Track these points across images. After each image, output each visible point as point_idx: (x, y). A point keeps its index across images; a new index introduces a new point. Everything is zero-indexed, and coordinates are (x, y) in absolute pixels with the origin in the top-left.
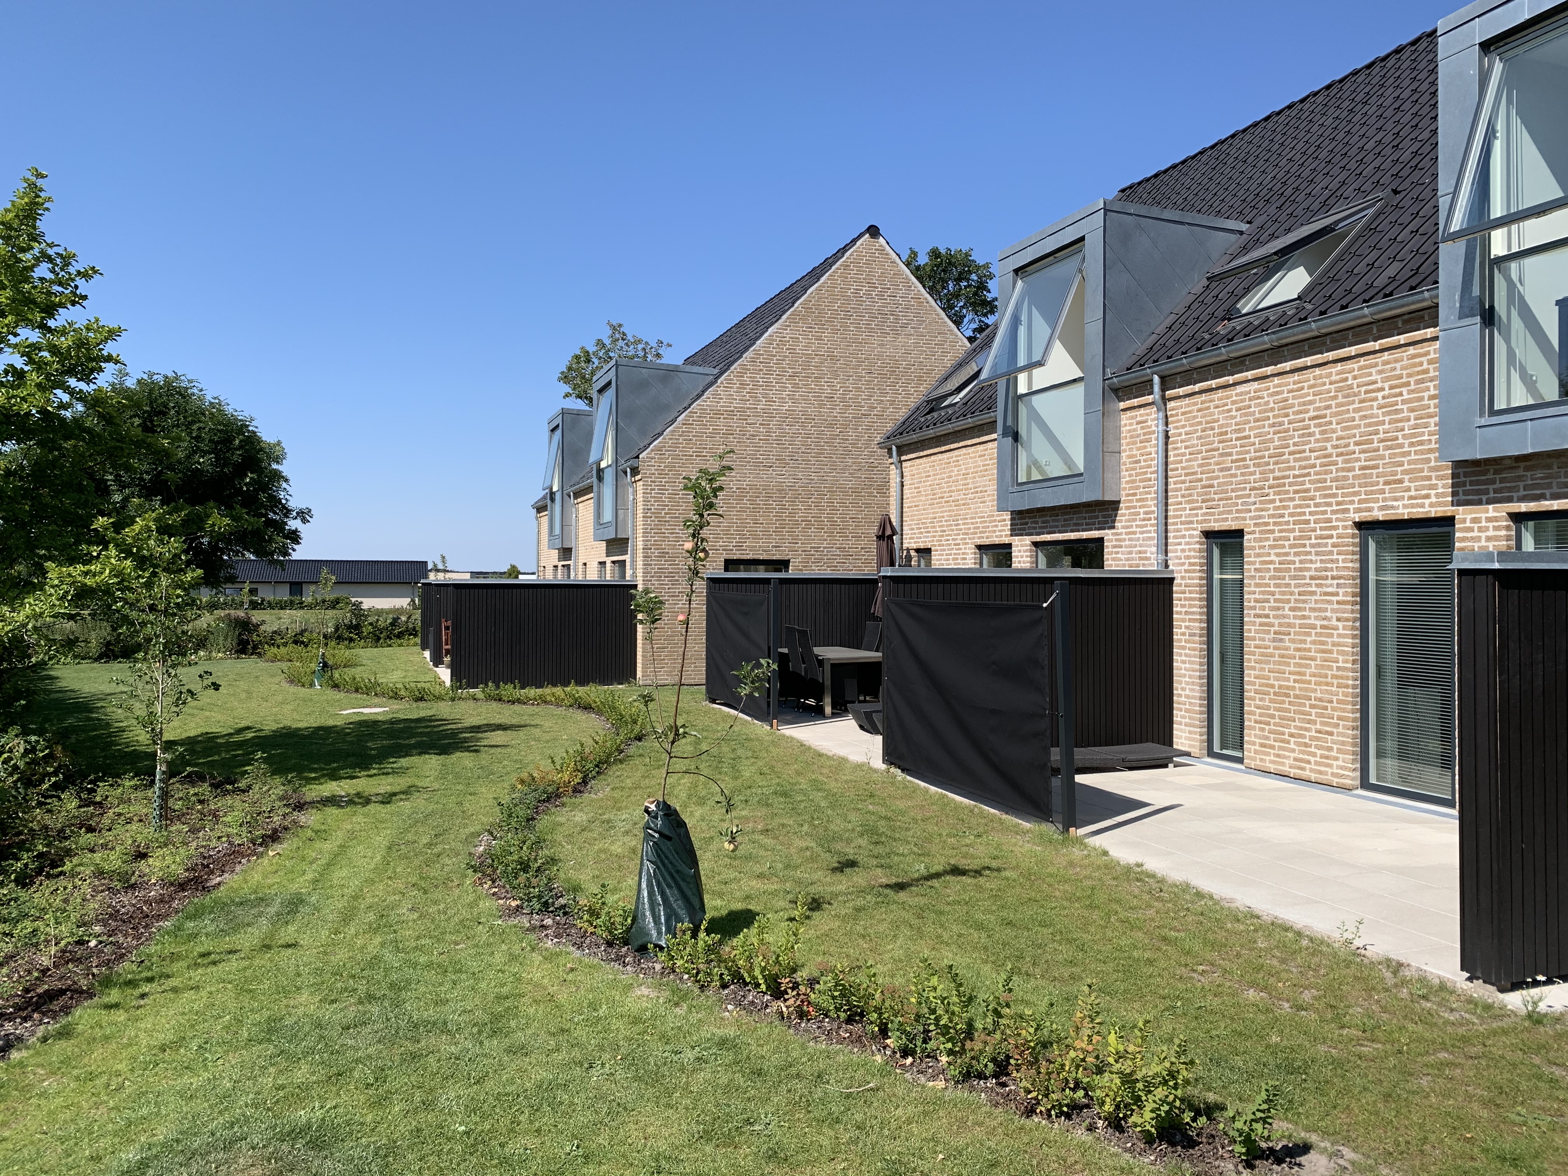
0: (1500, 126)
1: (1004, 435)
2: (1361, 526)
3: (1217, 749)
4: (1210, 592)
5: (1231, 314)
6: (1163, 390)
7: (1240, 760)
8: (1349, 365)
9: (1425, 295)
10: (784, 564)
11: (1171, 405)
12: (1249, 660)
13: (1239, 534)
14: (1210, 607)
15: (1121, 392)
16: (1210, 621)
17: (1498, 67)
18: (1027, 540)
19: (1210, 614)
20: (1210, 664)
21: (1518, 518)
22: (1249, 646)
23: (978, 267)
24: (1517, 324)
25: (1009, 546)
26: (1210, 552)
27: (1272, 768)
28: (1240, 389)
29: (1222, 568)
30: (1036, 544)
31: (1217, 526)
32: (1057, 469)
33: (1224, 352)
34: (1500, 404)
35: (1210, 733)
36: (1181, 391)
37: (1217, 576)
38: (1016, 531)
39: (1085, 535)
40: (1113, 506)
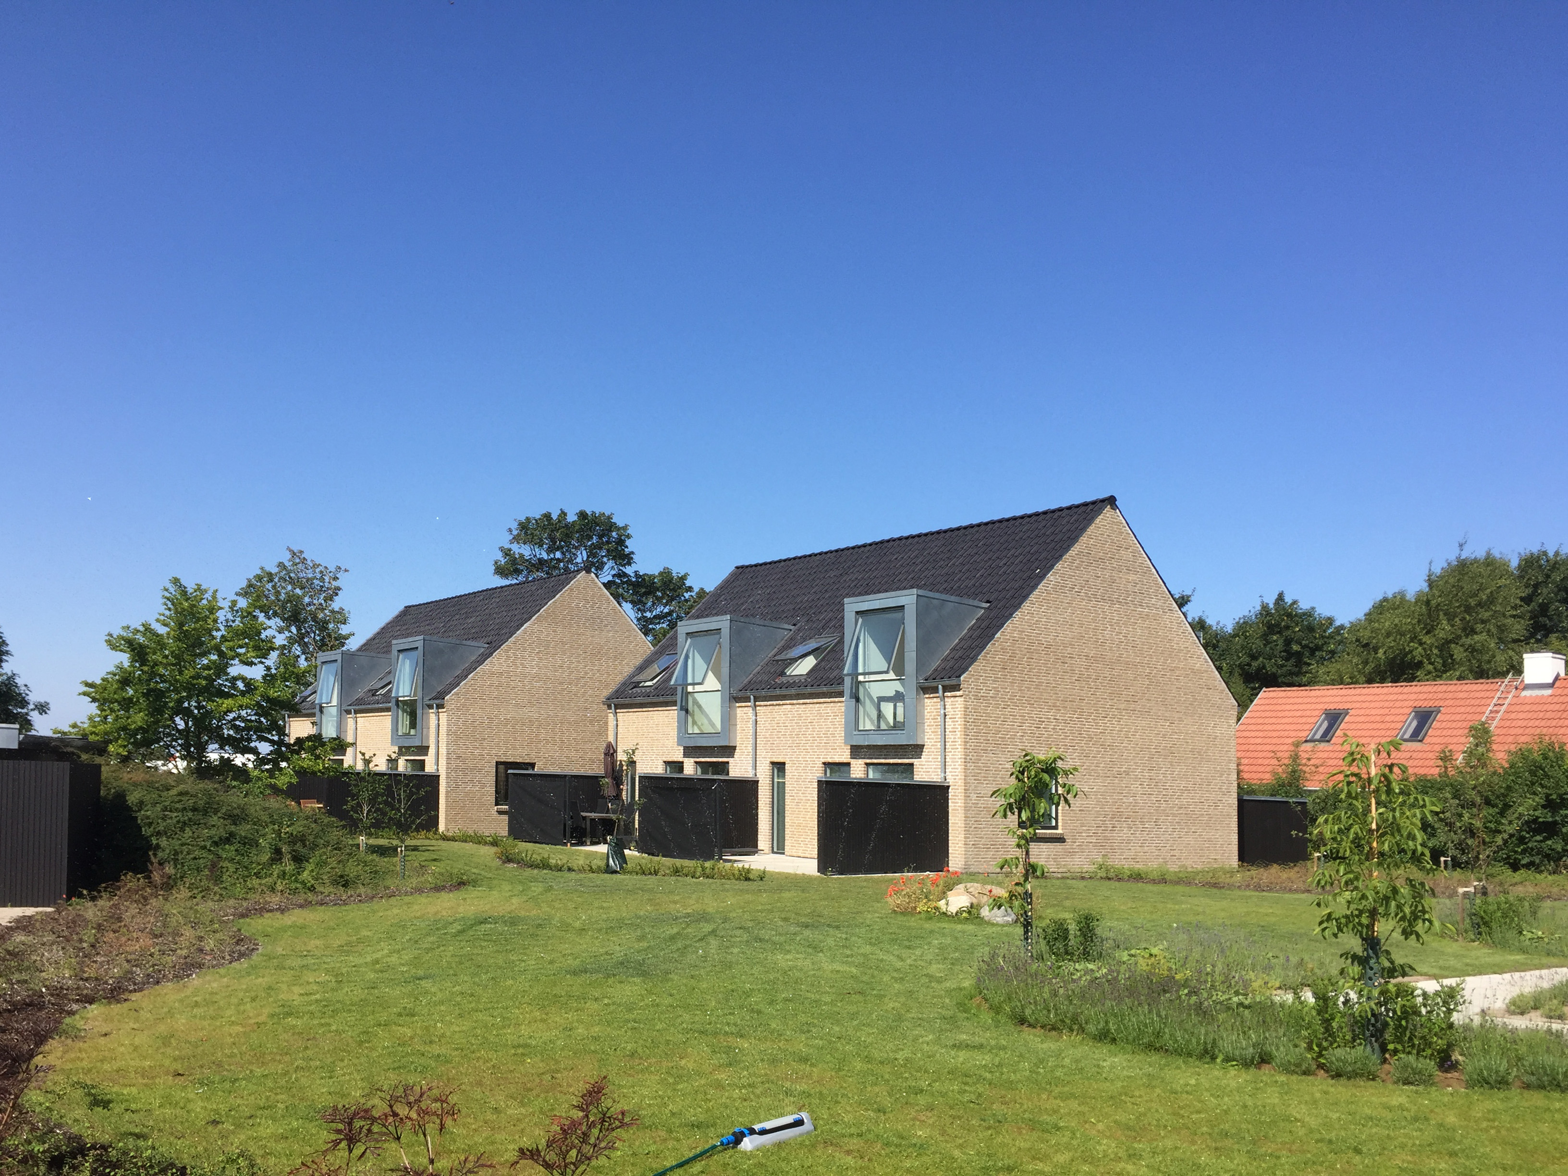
0: (862, 638)
1: (681, 709)
2: (824, 763)
3: (775, 850)
4: (773, 786)
5: (782, 674)
6: (755, 702)
7: (783, 853)
8: (821, 705)
9: (841, 688)
10: (532, 765)
11: (758, 708)
12: (787, 813)
13: (784, 764)
14: (773, 793)
15: (737, 699)
16: (773, 798)
17: (860, 620)
18: (692, 760)
19: (773, 795)
20: (773, 816)
21: (867, 764)
22: (787, 808)
23: (618, 529)
24: (868, 702)
25: (682, 762)
26: (773, 770)
27: (795, 854)
28: (784, 707)
29: (778, 776)
30: (696, 762)
31: (776, 760)
32: (708, 729)
33: (778, 692)
34: (861, 728)
35: (773, 844)
36: (762, 703)
37: (776, 780)
38: (686, 755)
39: (720, 760)
40: (734, 748)
